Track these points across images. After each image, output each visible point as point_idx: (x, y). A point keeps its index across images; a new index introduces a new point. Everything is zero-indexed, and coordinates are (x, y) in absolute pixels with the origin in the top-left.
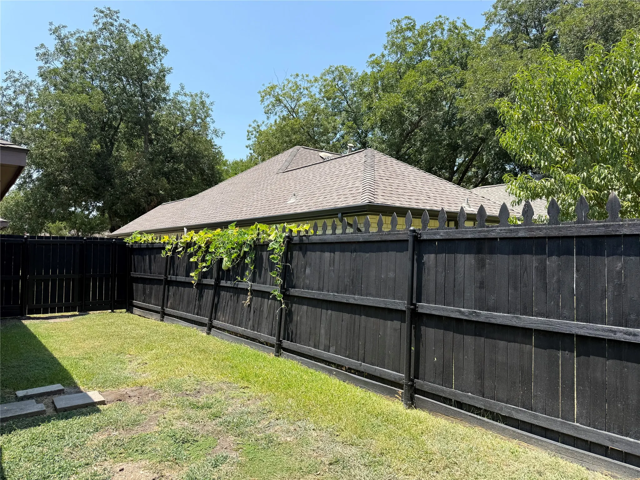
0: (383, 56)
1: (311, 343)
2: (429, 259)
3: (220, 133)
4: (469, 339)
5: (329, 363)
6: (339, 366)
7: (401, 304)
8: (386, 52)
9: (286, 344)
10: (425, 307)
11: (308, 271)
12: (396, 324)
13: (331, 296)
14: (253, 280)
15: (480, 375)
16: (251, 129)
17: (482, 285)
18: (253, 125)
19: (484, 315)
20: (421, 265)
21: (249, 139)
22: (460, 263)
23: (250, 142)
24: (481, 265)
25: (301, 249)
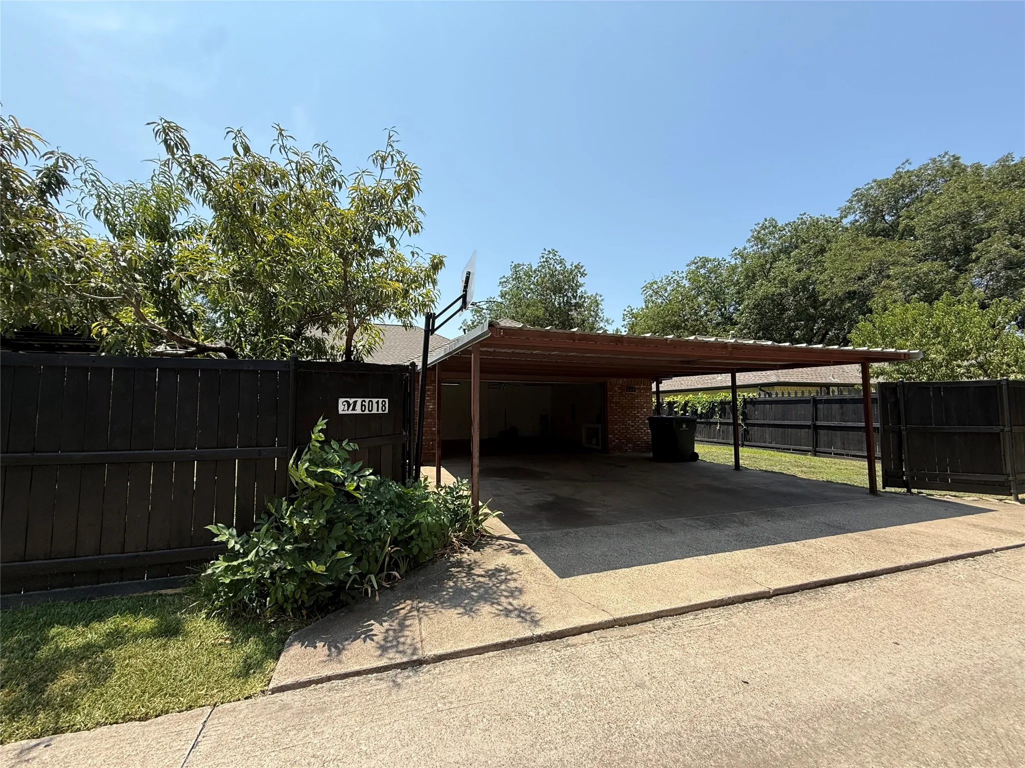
0: (745, 249)
1: (762, 441)
2: (820, 406)
3: (610, 322)
4: (838, 432)
5: (773, 448)
6: (779, 449)
7: (809, 423)
8: (747, 245)
9: (746, 443)
10: (819, 423)
11: (756, 413)
12: (807, 430)
13: (772, 422)
14: (720, 417)
15: (843, 443)
16: (626, 313)
17: (842, 414)
18: (627, 310)
19: (843, 424)
20: (816, 409)
21: (624, 320)
22: (833, 408)
23: (625, 323)
24: (842, 408)
25: (751, 404)
